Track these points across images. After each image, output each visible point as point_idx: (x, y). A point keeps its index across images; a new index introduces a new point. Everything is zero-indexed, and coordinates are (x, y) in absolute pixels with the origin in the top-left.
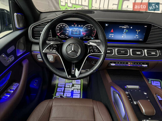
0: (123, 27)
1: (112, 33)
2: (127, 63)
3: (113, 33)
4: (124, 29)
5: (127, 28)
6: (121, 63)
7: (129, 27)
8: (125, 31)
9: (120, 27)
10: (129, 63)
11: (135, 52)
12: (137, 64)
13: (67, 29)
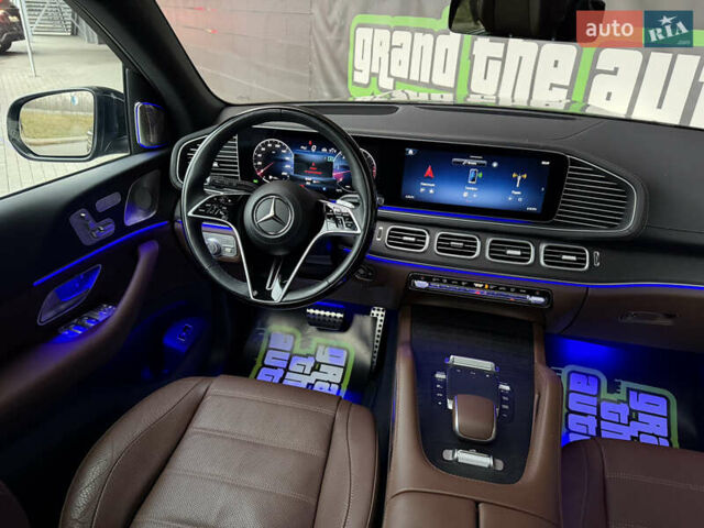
0: (465, 161)
1: (428, 179)
2: (471, 285)
3: (431, 178)
4: (468, 167)
5: (479, 167)
6: (449, 282)
7: (485, 162)
8: (471, 175)
9: (455, 160)
10: (476, 285)
11: (503, 248)
12: (508, 290)
13: (287, 158)
